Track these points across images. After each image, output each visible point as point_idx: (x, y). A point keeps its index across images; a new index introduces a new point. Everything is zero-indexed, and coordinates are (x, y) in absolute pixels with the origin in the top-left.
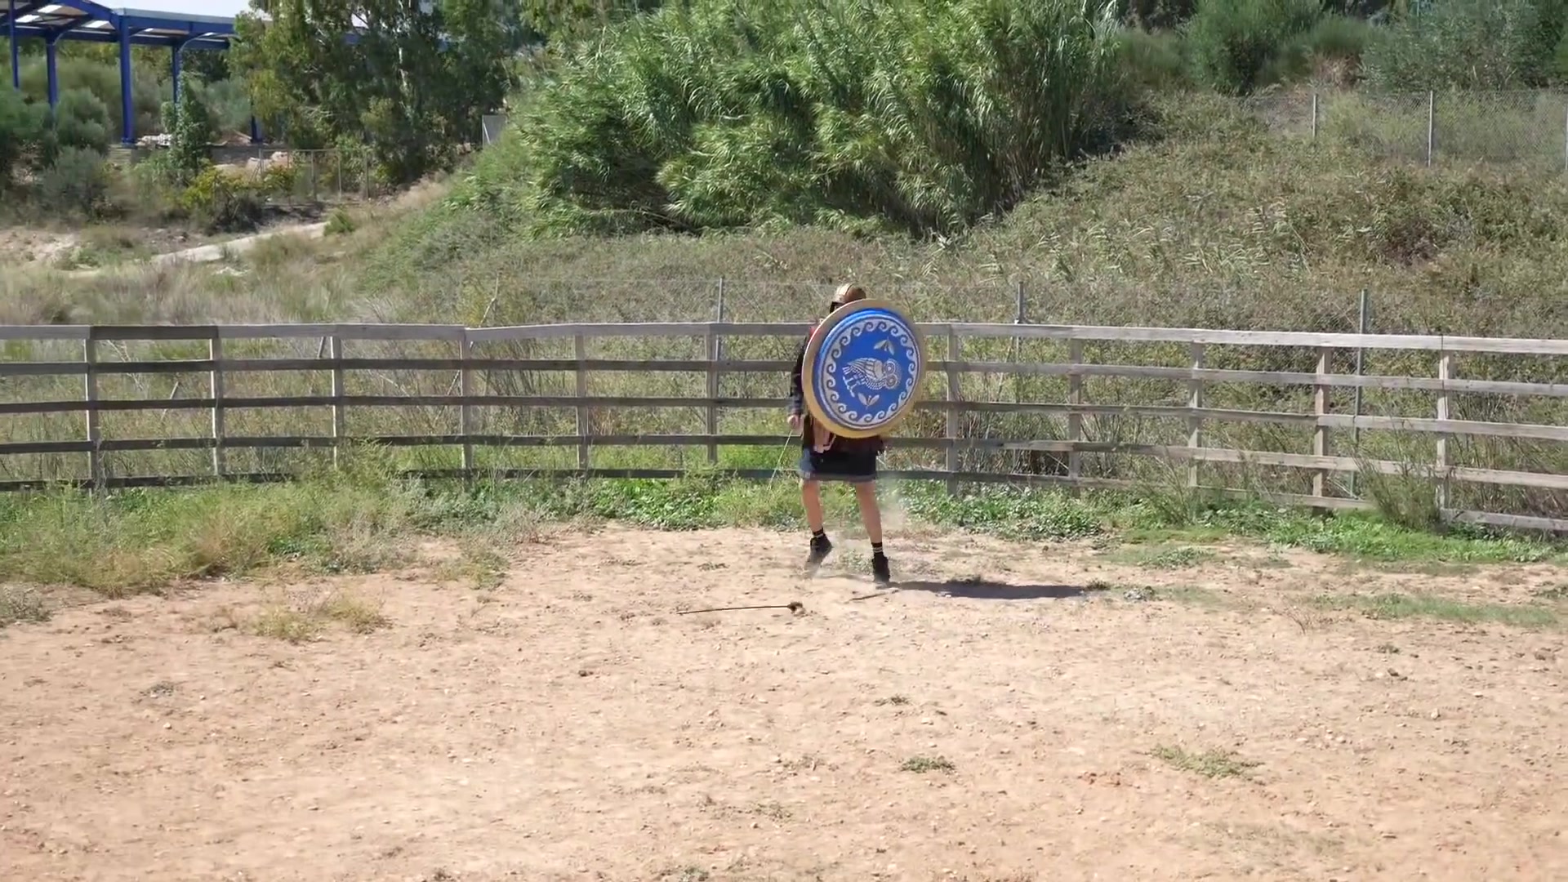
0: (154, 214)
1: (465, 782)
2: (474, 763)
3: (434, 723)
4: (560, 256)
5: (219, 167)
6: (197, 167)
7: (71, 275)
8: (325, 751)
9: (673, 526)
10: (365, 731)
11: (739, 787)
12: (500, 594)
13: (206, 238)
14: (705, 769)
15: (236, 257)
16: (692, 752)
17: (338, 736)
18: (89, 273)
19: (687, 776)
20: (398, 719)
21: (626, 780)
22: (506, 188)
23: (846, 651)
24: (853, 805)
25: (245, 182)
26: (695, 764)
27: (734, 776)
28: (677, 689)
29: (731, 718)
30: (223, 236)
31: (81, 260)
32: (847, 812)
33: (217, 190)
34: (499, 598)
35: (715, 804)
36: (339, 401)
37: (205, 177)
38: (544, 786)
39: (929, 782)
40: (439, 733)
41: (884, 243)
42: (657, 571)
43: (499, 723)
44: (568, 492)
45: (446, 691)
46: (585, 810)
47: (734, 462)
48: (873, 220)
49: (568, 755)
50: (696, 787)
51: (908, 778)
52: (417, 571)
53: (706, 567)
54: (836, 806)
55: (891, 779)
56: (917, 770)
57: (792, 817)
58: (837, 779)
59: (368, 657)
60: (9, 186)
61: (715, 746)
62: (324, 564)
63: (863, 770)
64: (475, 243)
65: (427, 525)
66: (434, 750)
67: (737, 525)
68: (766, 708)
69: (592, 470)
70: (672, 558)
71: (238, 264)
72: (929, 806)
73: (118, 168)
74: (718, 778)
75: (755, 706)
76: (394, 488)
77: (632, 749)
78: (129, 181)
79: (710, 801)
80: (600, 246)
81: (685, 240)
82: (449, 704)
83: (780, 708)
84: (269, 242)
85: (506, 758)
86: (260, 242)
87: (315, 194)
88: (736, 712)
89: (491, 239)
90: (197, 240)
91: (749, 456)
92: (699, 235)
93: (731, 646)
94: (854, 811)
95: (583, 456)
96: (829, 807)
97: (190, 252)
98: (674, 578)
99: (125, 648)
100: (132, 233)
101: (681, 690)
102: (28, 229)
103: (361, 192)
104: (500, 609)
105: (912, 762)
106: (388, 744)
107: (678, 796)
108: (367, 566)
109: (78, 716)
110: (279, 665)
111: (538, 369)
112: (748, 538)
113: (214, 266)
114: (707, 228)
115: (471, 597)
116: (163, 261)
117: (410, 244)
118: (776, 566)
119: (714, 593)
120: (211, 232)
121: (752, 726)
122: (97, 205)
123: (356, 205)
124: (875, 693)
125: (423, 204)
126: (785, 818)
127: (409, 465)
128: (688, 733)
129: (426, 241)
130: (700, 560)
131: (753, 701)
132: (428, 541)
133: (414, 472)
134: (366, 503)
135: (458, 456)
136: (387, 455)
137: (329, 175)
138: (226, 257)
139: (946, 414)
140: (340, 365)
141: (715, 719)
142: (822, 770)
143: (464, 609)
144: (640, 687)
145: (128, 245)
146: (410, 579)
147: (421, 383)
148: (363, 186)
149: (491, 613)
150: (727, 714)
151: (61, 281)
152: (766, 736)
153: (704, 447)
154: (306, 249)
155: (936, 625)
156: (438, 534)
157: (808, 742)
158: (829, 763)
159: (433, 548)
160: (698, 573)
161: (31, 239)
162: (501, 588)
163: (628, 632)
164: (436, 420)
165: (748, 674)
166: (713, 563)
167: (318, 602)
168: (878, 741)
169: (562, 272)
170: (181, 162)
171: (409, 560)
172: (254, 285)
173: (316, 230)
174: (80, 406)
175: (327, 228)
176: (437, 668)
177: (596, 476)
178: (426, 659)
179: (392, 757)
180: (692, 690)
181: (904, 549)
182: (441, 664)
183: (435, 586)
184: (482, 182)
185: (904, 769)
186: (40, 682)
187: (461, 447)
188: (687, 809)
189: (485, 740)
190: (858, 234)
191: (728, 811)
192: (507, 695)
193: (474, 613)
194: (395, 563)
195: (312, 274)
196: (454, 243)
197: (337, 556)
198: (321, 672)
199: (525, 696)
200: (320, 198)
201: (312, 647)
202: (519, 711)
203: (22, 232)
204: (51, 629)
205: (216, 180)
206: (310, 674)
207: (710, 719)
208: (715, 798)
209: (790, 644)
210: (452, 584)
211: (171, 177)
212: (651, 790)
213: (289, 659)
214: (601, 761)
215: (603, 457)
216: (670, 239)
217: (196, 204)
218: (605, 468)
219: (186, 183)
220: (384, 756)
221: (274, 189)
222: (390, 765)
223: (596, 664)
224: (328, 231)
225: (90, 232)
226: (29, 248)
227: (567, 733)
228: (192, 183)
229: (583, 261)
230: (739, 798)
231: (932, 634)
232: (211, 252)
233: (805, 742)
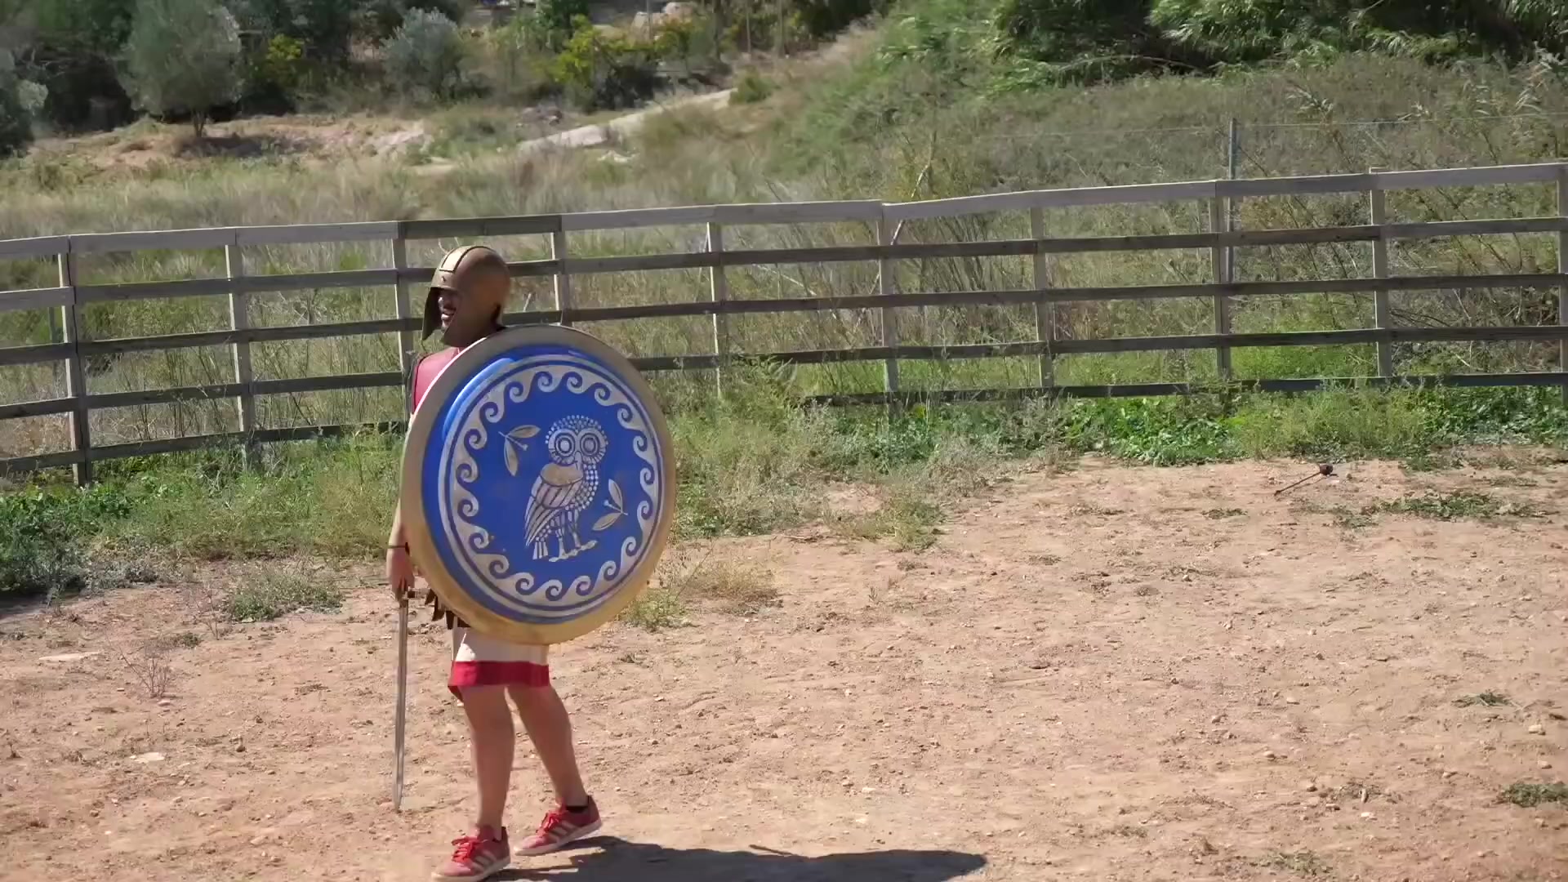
0: (516, 90)
1: (862, 820)
2: (878, 793)
3: (827, 738)
4: (1028, 114)
5: (598, 27)
6: (570, 29)
7: (420, 170)
8: (675, 778)
9: (1171, 460)
10: (734, 748)
11: (1255, 827)
12: (930, 557)
13: (584, 117)
14: (1204, 801)
15: (620, 138)
16: (1187, 775)
17: (696, 758)
18: (441, 167)
19: (1179, 809)
20: (780, 732)
21: (1092, 816)
22: (955, 29)
23: (1413, 628)
24: (1423, 855)
25: (631, 43)
26: (1190, 794)
27: (1247, 809)
28: (1168, 686)
29: (1245, 727)
30: (602, 114)
31: (432, 150)
32: (1413, 866)
33: (597, 55)
34: (929, 563)
35: (1216, 852)
36: (721, 307)
37: (581, 40)
38: (973, 827)
39: (1540, 821)
40: (835, 749)
41: (1470, 68)
42: (1146, 521)
43: (915, 737)
44: (1027, 420)
45: (848, 692)
46: (1029, 861)
47: (1255, 368)
48: (1448, 40)
49: (1011, 781)
50: (1189, 827)
51: (1508, 814)
52: (823, 530)
53: (1216, 514)
54: (1395, 856)
55: (1482, 815)
56: (1522, 804)
57: (1333, 873)
58: (1399, 816)
59: (748, 646)
60: (345, 64)
61: (1221, 767)
62: (698, 523)
63: (1439, 803)
64: (917, 102)
65: (835, 468)
66: (823, 776)
67: (1259, 456)
68: (1295, 710)
69: (1059, 388)
70: (1166, 503)
71: (623, 148)
72: (1539, 857)
73: (476, 35)
74: (1223, 815)
75: (1278, 709)
76: (795, 420)
77: (1100, 771)
78: (490, 49)
79: (1209, 849)
80: (1083, 95)
81: (1194, 83)
82: (851, 710)
83: (1316, 712)
84: (659, 117)
85: (923, 786)
86: (648, 121)
87: (718, 55)
88: (1250, 717)
89: (940, 97)
90: (574, 121)
91: (1277, 362)
92: (1213, 73)
93: (1248, 624)
94: (1424, 865)
95: (1046, 369)
96: (1388, 858)
97: (564, 135)
98: (1170, 530)
99: (431, 641)
100: (493, 115)
101: (1174, 687)
102: (369, 116)
103: (774, 49)
104: (929, 578)
105: (1513, 791)
106: (763, 768)
107: (1167, 841)
108: (751, 525)
109: (358, 734)
110: (629, 659)
111: (988, 254)
112: (1274, 472)
113: (595, 151)
114: (1221, 63)
115: (890, 564)
116: (532, 148)
117: (836, 107)
118: (1312, 510)
119: (1224, 550)
120: (591, 108)
121: (1276, 737)
122: (451, 81)
123: (768, 66)
124: (1456, 688)
125: (852, 57)
126: (1321, 875)
127: (816, 389)
128: (1183, 747)
129: (855, 104)
130: (1208, 505)
131: (1277, 702)
132: (840, 489)
133: (821, 400)
134: (757, 439)
135: (880, 375)
136: (788, 374)
137: (735, 28)
138: (611, 140)
139: (1558, 293)
140: (720, 259)
141: (1220, 728)
142: (1380, 801)
143: (879, 580)
144: (1115, 683)
145: (488, 130)
146: (810, 540)
147: (832, 277)
148: (778, 41)
149: (916, 584)
150: (1240, 721)
151: (405, 178)
152: (1296, 751)
153: (1213, 352)
154: (707, 124)
155: (1547, 589)
156: (851, 479)
157: (1357, 760)
158: (1387, 791)
159: (843, 499)
160: (1204, 523)
161: (371, 129)
162: (932, 549)
163: (1102, 606)
164: (853, 329)
165: (1269, 662)
166: (1225, 508)
167: (685, 573)
168: (1461, 760)
169: (1031, 134)
170: (551, 23)
171: (811, 516)
172: (640, 173)
173: (718, 100)
174: (391, 325)
175: (732, 95)
176: (836, 659)
177: (1065, 396)
178: (824, 645)
179: (765, 786)
180: (1189, 686)
181: (1500, 483)
182: (843, 655)
183: (842, 549)
184: (923, 25)
185: (1501, 802)
186: (318, 687)
187: (883, 363)
188: (1175, 861)
189: (896, 760)
190: (1429, 59)
191: (1236, 864)
192: (930, 696)
193: (892, 584)
194: (788, 520)
195: (715, 156)
196: (891, 103)
197: (716, 512)
198: (682, 668)
199: (953, 697)
200: (724, 58)
201: (672, 634)
202: (947, 717)
203: (361, 121)
204: (340, 618)
205: (595, 42)
206: (668, 670)
207: (1214, 728)
208: (1216, 843)
209: (1332, 620)
210: (867, 545)
211: (540, 44)
212: (1125, 832)
213: (641, 652)
214: (1054, 788)
215: (1077, 369)
216: (1173, 82)
217: (572, 75)
218: (1078, 384)
219: (558, 48)
220: (755, 785)
221: (667, 51)
222: (763, 797)
223: (1055, 651)
224: (735, 100)
225: (441, 116)
226: (371, 140)
227: (1010, 749)
228: (565, 48)
229: (1058, 116)
230: (1254, 844)
231: (1545, 602)
232: (592, 133)
233: (1353, 761)
